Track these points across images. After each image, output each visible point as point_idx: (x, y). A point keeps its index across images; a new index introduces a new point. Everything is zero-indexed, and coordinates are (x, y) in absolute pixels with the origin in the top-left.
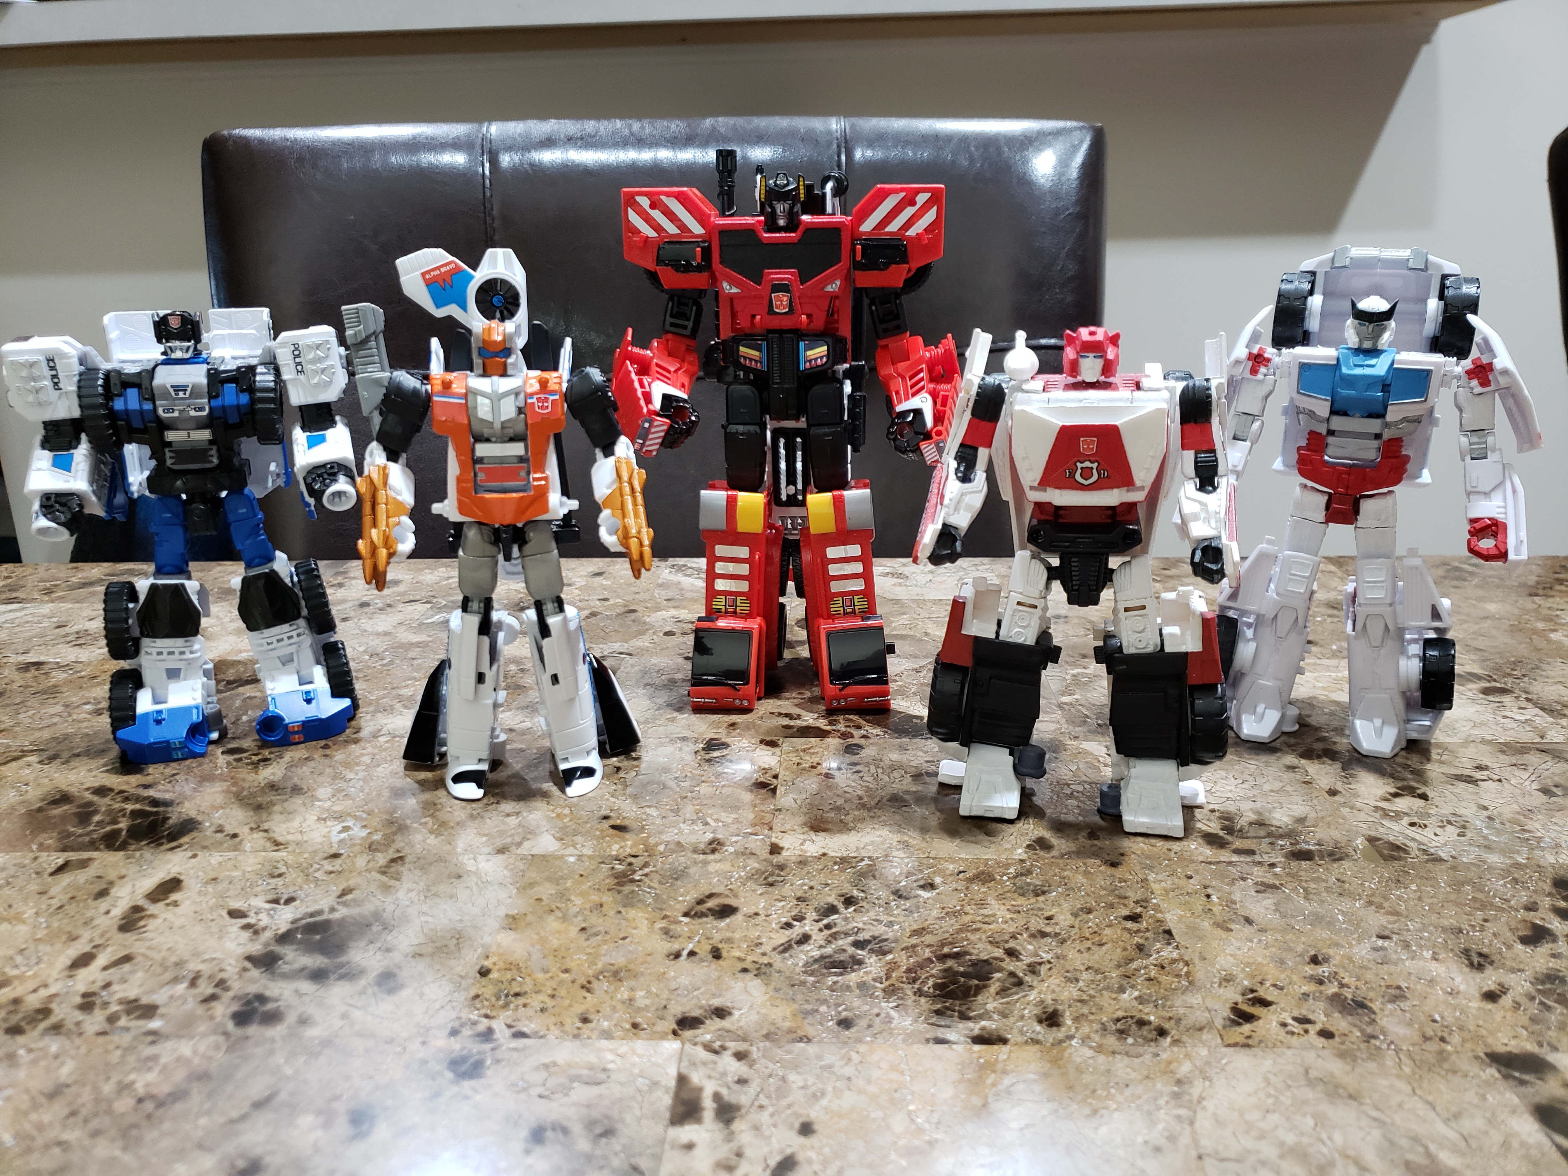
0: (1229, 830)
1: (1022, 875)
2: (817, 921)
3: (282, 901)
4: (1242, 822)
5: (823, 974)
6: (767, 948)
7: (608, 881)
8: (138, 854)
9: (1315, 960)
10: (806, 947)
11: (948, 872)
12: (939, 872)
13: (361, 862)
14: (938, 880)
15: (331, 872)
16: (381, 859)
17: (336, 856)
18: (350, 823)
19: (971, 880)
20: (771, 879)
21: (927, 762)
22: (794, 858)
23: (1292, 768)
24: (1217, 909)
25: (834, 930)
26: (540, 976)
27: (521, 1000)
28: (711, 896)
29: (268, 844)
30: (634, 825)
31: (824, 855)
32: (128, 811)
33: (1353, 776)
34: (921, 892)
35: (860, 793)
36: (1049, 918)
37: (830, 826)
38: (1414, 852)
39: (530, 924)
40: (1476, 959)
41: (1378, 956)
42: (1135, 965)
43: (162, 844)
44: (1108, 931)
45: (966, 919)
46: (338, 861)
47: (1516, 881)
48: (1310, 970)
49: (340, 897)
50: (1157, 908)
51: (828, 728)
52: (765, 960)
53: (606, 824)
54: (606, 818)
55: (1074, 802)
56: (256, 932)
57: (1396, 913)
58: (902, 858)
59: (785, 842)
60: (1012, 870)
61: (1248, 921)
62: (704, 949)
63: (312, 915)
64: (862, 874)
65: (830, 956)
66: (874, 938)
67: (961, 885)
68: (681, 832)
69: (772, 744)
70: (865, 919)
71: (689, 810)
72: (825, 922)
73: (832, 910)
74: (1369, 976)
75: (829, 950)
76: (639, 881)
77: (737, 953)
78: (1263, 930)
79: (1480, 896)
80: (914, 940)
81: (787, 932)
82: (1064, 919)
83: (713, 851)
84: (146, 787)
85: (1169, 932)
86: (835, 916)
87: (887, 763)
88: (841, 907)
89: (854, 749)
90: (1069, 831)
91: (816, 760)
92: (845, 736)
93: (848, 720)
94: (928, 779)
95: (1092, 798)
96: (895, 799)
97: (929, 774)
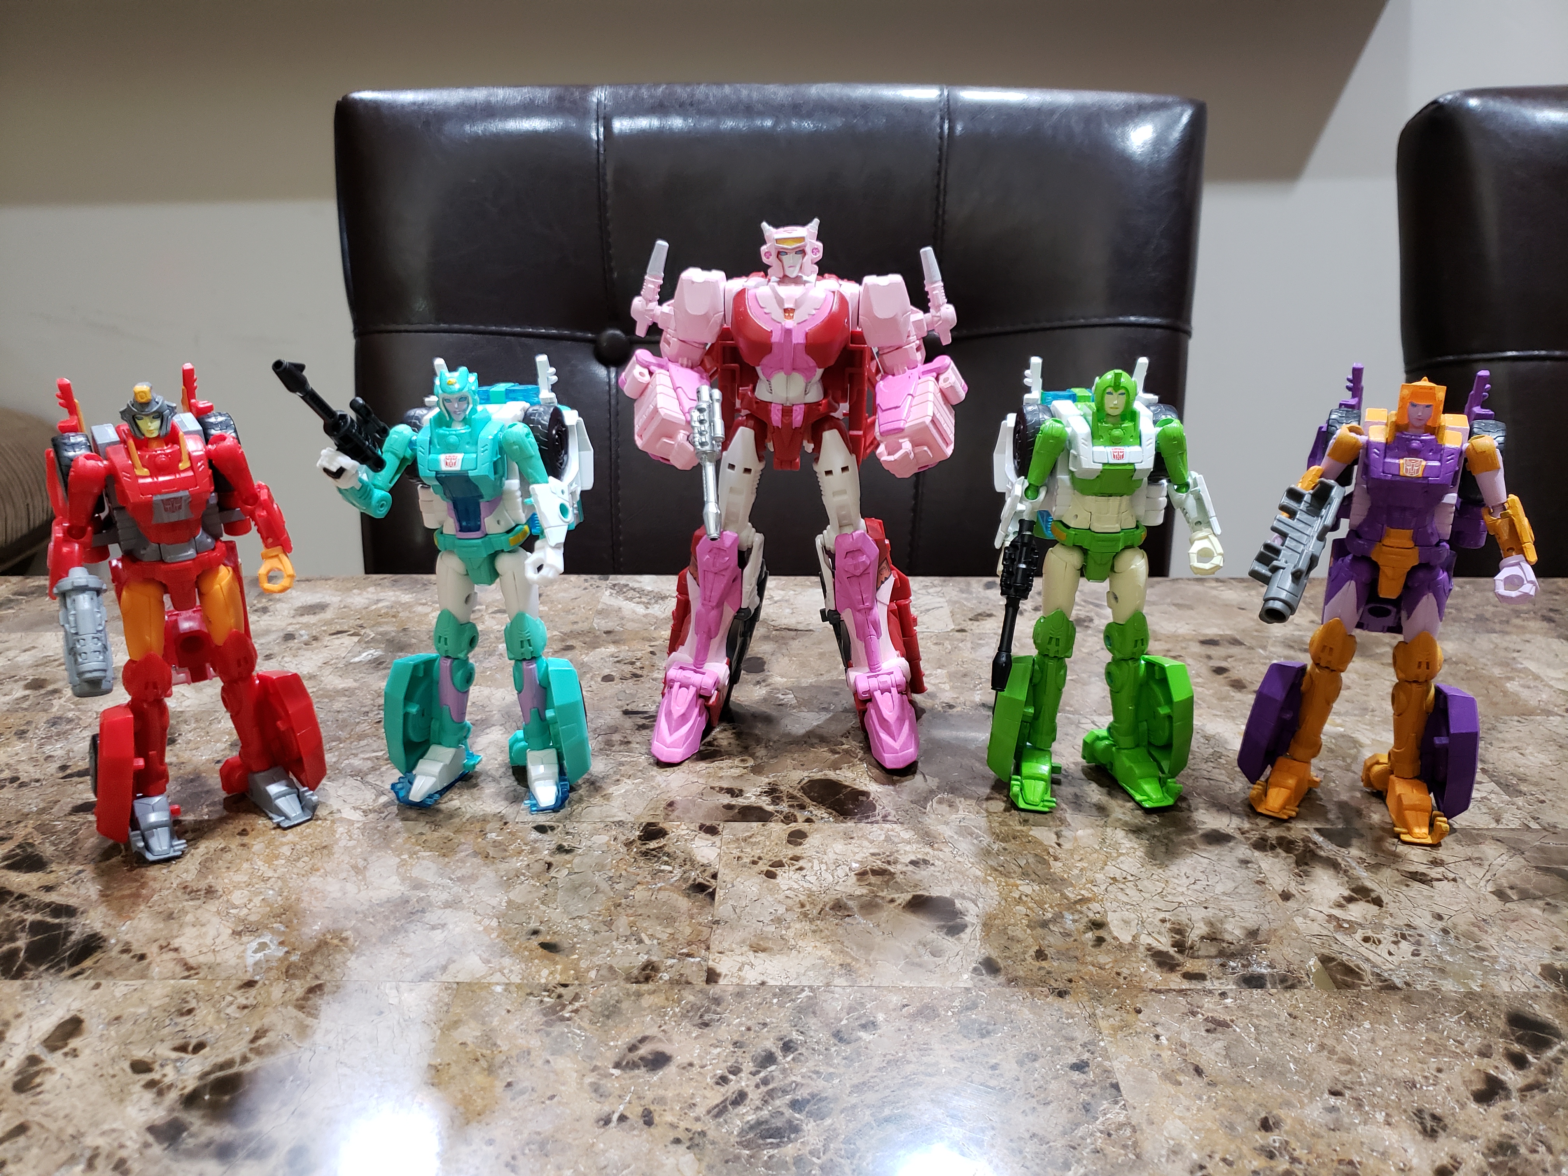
0: (1180, 946)
1: (968, 1009)
2: (754, 1074)
3: (190, 1048)
4: (1193, 936)
5: (759, 1146)
6: (700, 1111)
7: (536, 1019)
8: (36, 983)
9: (1266, 1125)
10: (742, 1109)
11: (891, 1007)
12: (882, 1006)
13: (277, 991)
14: (881, 1017)
15: (245, 1007)
16: (299, 988)
17: (250, 984)
18: (266, 939)
19: (914, 1017)
20: (706, 1018)
21: (873, 854)
22: (731, 988)
23: (1245, 862)
24: (1166, 1054)
25: (771, 1087)
28: (643, 1040)
29: (178, 969)
30: (565, 943)
31: (763, 983)
32: (28, 923)
33: (1307, 874)
34: (862, 1034)
35: (802, 898)
36: (994, 1067)
37: (770, 944)
38: (1368, 977)
39: (453, 1078)
40: (1429, 1123)
41: (1328, 1118)
42: (1081, 1131)
43: (62, 970)
44: (1053, 1085)
46: (253, 992)
47: (1470, 1016)
48: (1260, 1138)
49: (253, 1041)
50: (1106, 1055)
51: (770, 808)
52: (698, 1127)
53: (535, 941)
54: (536, 932)
55: (1021, 909)
56: (160, 1093)
57: (1349, 1061)
58: (844, 988)
59: (724, 966)
60: (956, 1004)
61: (1198, 1071)
62: (635, 1113)
63: (222, 1067)
64: (801, 1010)
65: (766, 1122)
66: (813, 1096)
67: (903, 1024)
68: (613, 953)
69: (712, 831)
70: (804, 1070)
71: (622, 923)
72: (762, 1075)
73: (769, 1059)
74: (1321, 1147)
75: (765, 1113)
76: (569, 1019)
77: (669, 1118)
78: (1212, 1084)
79: (1434, 1036)
80: (854, 1099)
81: (723, 1090)
83: (647, 979)
84: (49, 889)
85: (1116, 1087)
86: (773, 1068)
87: (831, 857)
88: (779, 1054)
89: (797, 837)
90: (1017, 948)
91: (757, 852)
92: (788, 819)
93: (791, 797)
94: (873, 879)
95: (1040, 904)
96: (839, 906)
97: (875, 872)
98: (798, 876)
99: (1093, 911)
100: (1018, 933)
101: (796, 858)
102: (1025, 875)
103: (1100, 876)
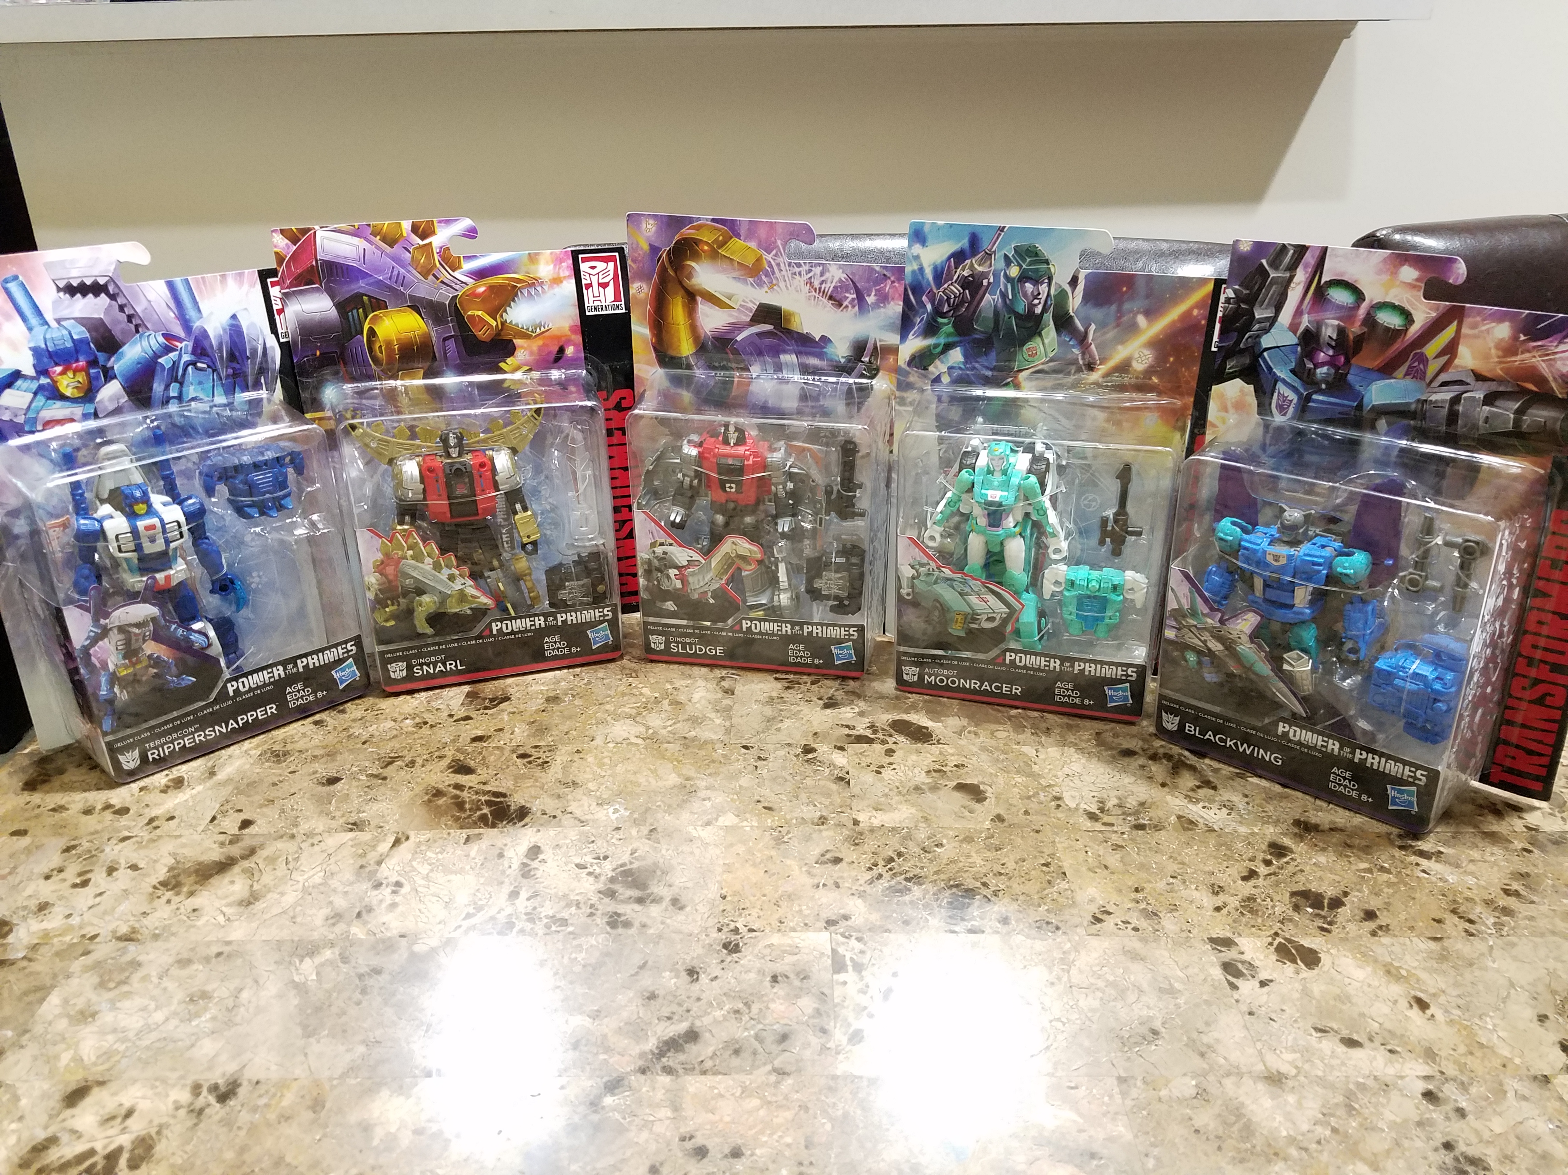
0: (1102, 810)
1: (989, 838)
2: (885, 866)
3: (602, 858)
4: (1109, 805)
5: (892, 896)
6: (862, 882)
7: (771, 842)
8: (505, 830)
9: (1137, 890)
10: (881, 881)
11: (950, 837)
12: (945, 836)
13: (634, 832)
14: (945, 841)
15: (620, 839)
16: (645, 830)
17: (618, 829)
18: (617, 807)
19: (962, 841)
20: (856, 841)
21: (933, 761)
22: (866, 828)
23: (1143, 767)
24: (1090, 860)
25: (894, 871)
26: (752, 898)
27: (747, 912)
28: (827, 851)
29: (577, 822)
30: (775, 806)
31: (883, 825)
32: (483, 801)
33: (1177, 773)
34: (936, 849)
35: (897, 784)
36: (1003, 864)
37: (883, 807)
38: (1201, 826)
39: (737, 869)
40: (1216, 889)
41: (1168, 888)
42: (1046, 892)
43: (515, 823)
44: (1033, 872)
45: (961, 865)
46: (621, 832)
47: (1249, 843)
48: (1134, 895)
49: (631, 854)
50: (1059, 859)
51: (872, 736)
52: (862, 889)
53: (760, 806)
54: (759, 801)
55: (1016, 790)
56: (596, 877)
57: (1183, 863)
58: (925, 828)
59: (861, 817)
60: (983, 835)
61: (1106, 867)
62: (830, 883)
63: (622, 866)
64: (904, 838)
67: (957, 844)
68: (802, 811)
69: (842, 749)
70: (909, 864)
71: (803, 796)
72: (889, 866)
73: (891, 860)
74: (1162, 899)
75: (893, 883)
76: (787, 842)
77: (847, 885)
78: (1113, 873)
80: (935, 877)
81: (871, 873)
82: (1011, 865)
83: (823, 824)
84: (484, 784)
85: (1064, 873)
86: (894, 863)
87: (910, 763)
88: (896, 858)
89: (890, 752)
90: (1014, 809)
91: (869, 761)
92: (884, 742)
93: (883, 730)
94: (934, 774)
95: (1026, 787)
96: (917, 788)
97: (935, 771)
98: (893, 772)
99: (1056, 790)
100: (1014, 802)
101: (891, 764)
102: (1018, 772)
103: (1060, 773)
